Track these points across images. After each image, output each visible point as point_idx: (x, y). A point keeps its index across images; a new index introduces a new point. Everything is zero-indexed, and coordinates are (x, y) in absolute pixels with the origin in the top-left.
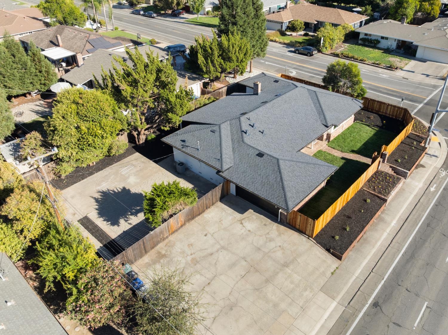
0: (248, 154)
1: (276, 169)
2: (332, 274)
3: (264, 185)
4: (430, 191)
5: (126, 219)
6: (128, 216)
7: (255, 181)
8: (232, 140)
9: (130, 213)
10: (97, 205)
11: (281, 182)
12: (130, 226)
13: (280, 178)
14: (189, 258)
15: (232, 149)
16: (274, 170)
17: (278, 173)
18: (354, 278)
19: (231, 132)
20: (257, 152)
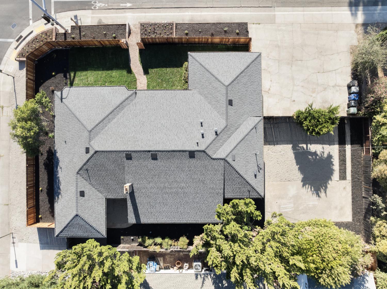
0: (235, 112)
1: (236, 82)
2: (259, 24)
3: (252, 82)
4: (133, 5)
5: (322, 155)
6: (320, 156)
7: (253, 90)
8: (229, 137)
9: (318, 157)
10: (329, 184)
11: (244, 72)
12: (325, 146)
13: (242, 74)
14: (314, 95)
15: (238, 129)
16: (238, 83)
17: (238, 78)
18: (252, 13)
19: (223, 144)
20: (229, 107)
